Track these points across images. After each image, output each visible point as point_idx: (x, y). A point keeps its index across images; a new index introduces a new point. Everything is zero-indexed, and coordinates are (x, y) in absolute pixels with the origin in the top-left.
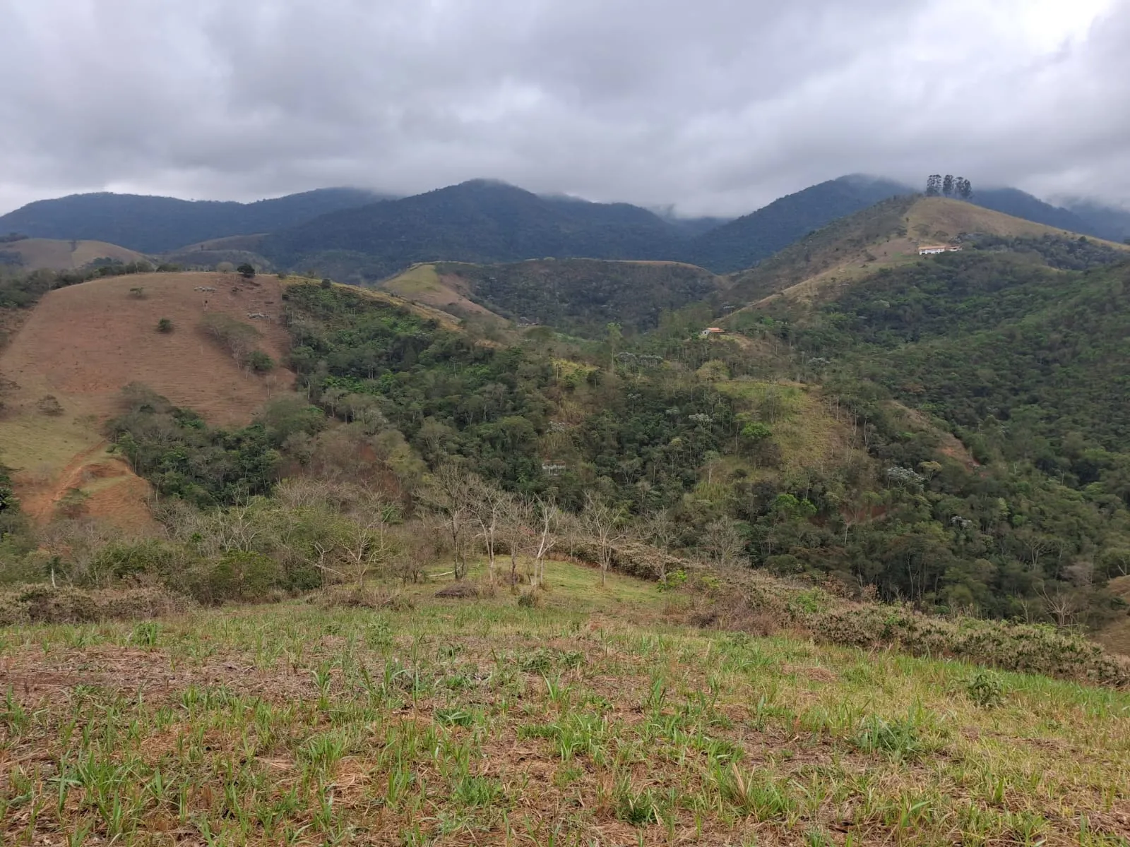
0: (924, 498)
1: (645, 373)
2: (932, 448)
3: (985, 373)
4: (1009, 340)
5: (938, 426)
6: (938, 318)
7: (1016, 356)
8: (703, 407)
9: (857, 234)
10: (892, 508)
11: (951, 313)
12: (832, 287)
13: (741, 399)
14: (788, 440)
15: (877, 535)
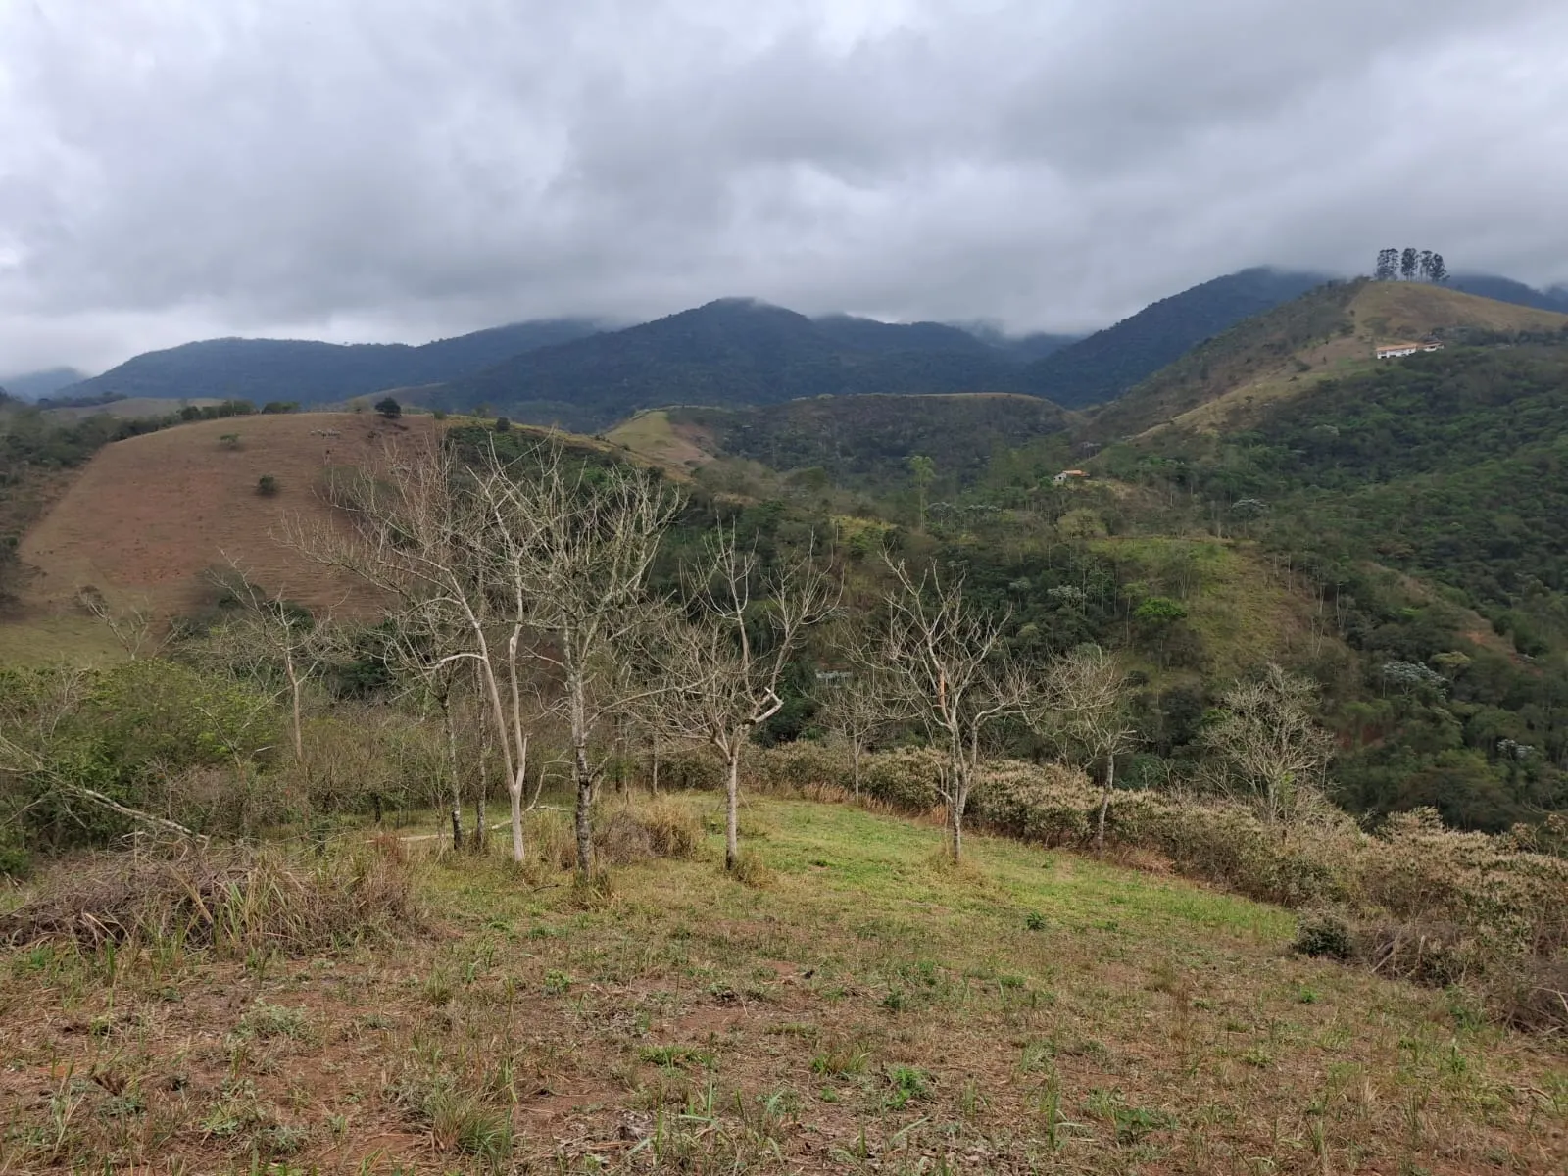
0: (1447, 713)
1: (975, 530)
2: (1450, 631)
3: (1507, 522)
4: (1538, 471)
5: (1453, 598)
6: (1417, 447)
7: (1553, 495)
8: (1068, 576)
9: (1278, 336)
10: (1395, 727)
11: (1435, 439)
12: (1247, 410)
13: (1131, 561)
14: (1212, 624)
15: (1377, 773)
